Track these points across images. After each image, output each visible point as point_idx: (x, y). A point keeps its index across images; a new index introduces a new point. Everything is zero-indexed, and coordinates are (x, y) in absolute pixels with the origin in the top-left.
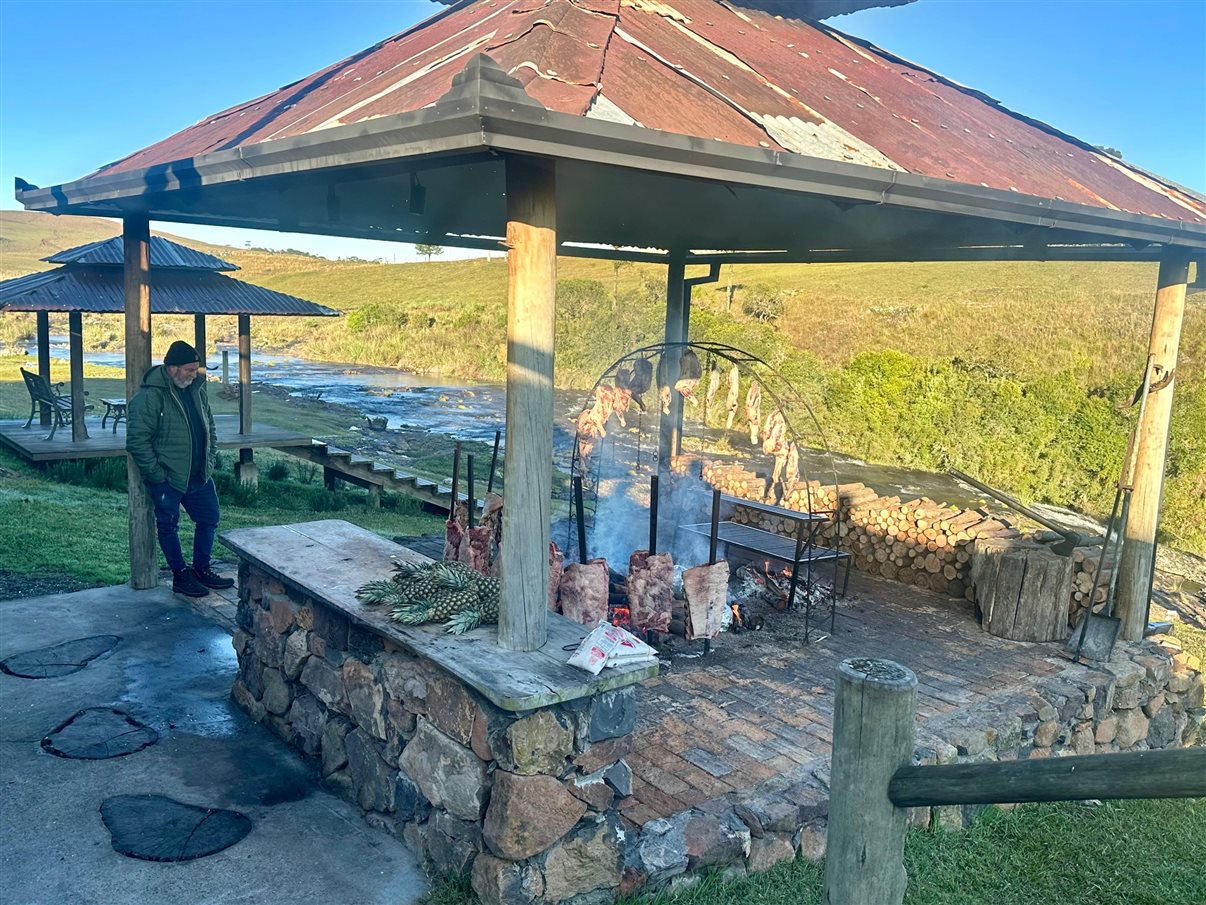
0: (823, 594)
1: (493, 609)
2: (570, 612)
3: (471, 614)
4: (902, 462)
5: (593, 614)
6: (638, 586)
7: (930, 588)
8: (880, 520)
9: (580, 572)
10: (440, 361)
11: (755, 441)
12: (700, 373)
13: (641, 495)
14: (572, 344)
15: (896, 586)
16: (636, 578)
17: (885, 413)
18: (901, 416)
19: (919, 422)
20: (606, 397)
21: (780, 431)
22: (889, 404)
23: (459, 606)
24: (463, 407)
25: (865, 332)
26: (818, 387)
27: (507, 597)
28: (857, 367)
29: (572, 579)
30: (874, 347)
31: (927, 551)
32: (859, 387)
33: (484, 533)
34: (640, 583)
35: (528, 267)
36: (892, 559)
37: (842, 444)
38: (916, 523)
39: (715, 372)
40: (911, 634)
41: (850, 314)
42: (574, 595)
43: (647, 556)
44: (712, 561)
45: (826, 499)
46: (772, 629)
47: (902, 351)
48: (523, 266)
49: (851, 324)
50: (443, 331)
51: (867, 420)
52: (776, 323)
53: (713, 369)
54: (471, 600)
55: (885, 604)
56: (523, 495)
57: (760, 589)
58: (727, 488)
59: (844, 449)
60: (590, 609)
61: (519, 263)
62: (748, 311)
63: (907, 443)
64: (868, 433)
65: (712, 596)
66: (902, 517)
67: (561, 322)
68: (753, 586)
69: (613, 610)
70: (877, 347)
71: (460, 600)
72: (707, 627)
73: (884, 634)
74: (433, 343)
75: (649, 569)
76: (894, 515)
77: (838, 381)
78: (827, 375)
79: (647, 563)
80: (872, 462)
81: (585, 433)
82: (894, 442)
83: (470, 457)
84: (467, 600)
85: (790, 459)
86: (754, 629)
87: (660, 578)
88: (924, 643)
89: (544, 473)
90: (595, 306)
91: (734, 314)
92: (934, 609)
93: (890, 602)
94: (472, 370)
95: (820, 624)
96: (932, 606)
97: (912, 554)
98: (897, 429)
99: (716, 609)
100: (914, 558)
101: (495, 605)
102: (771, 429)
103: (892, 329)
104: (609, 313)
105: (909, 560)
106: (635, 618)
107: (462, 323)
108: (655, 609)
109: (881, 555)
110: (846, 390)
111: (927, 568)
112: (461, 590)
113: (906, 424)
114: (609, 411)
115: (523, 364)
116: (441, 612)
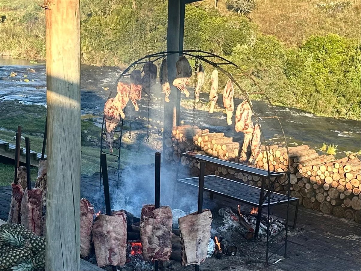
0: (280, 227)
1: (41, 261)
2: (100, 249)
3: (26, 265)
4: (339, 114)
5: (116, 250)
6: (147, 230)
7: (354, 221)
8: (319, 173)
9: (106, 221)
10: (10, 48)
11: (230, 122)
12: (191, 73)
13: (155, 142)
14: (104, 33)
15: (331, 220)
16: (147, 224)
17: (328, 79)
18: (339, 81)
19: (352, 86)
20: (124, 89)
21: (248, 116)
22: (331, 72)
23: (18, 259)
24: (27, 80)
25: (313, 22)
26: (280, 62)
27: (51, 256)
28: (308, 47)
29: (101, 226)
30: (319, 32)
31: (352, 195)
32: (309, 61)
33: (38, 193)
34: (149, 228)
35: (60, 22)
36: (328, 200)
37: (297, 102)
38: (345, 175)
39: (201, 73)
40: (341, 256)
41: (303, 8)
42: (102, 237)
43: (153, 209)
44: (200, 211)
45: (281, 158)
46: (243, 255)
47: (339, 35)
48: (56, 22)
49: (303, 15)
50: (12, 25)
51: (315, 85)
52: (249, 16)
53: (200, 70)
54: (26, 254)
55: (323, 234)
56: (60, 185)
57: (235, 224)
58: (212, 149)
59: (299, 106)
60: (114, 246)
61: (53, 19)
62: (230, 7)
63: (343, 100)
64: (315, 94)
65: (200, 235)
66: (335, 171)
67: (96, 18)
68: (230, 222)
69: (131, 244)
70: (323, 32)
71: (18, 255)
72: (197, 257)
73: (322, 256)
74: (5, 34)
75: (155, 218)
76: (330, 169)
77: (294, 57)
78: (286, 53)
79: (153, 214)
80: (318, 115)
81: (110, 115)
82: (334, 100)
83: (27, 140)
84: (23, 254)
85: (255, 136)
86: (230, 255)
87: (163, 224)
88: (350, 263)
89: (75, 169)
90: (120, 6)
91: (220, 10)
92: (357, 237)
93: (327, 232)
94: (33, 54)
95: (276, 251)
96: (357, 234)
97: (342, 196)
98: (336, 90)
99: (203, 244)
100: (343, 200)
101: (43, 258)
102: (241, 114)
103: (333, 19)
104: (130, 10)
105: (339, 201)
106: (146, 252)
107: (25, 19)
108: (159, 246)
109: (320, 197)
110: (299, 64)
111: (353, 207)
112: (19, 247)
113: (342, 87)
114: (127, 100)
115: (57, 92)
116: (5, 264)
